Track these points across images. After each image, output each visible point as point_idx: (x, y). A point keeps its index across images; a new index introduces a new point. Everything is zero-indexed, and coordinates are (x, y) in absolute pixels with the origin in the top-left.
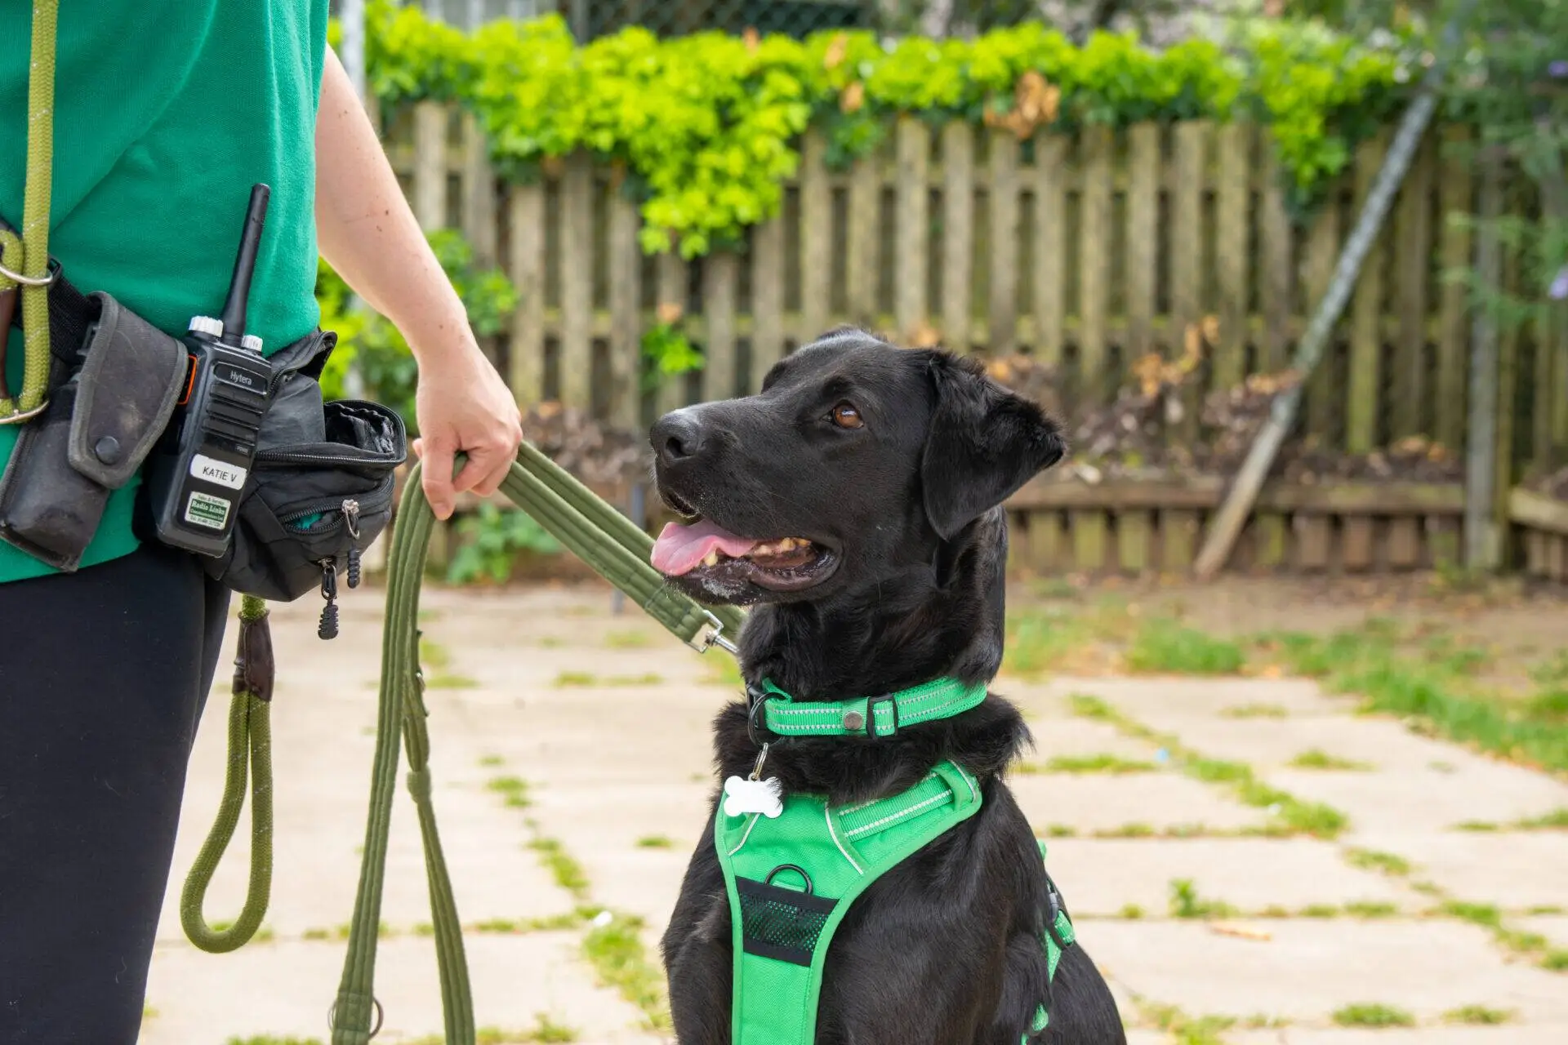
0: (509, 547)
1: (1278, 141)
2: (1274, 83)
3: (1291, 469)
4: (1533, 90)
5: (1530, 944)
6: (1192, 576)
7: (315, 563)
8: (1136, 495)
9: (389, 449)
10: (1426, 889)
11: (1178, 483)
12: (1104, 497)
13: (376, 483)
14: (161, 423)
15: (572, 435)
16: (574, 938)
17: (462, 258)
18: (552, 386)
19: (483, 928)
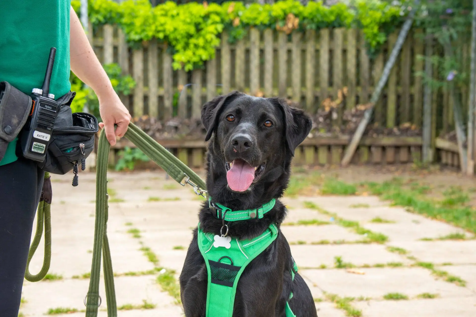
0: (134, 159)
1: (365, 34)
2: (363, 16)
3: (370, 132)
4: (442, 17)
5: (443, 274)
6: (341, 165)
7: (71, 163)
8: (324, 141)
9: (93, 128)
10: (411, 258)
11: (336, 137)
12: (314, 142)
13: (89, 138)
14: (24, 122)
15: (153, 125)
16: (154, 277)
17: (118, 72)
18: (146, 111)
19: (127, 274)
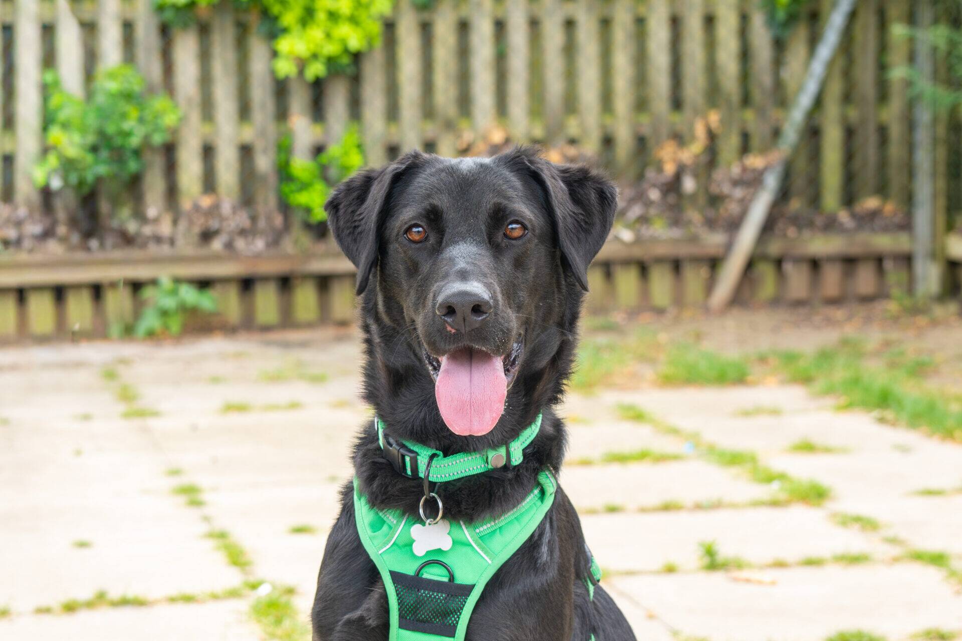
0: (182, 308)
3: (780, 225)
6: (706, 310)
8: (661, 250)
10: (893, 541)
11: (694, 239)
12: (638, 252)
15: (227, 219)
16: (243, 605)
17: (136, 86)
18: (209, 183)
19: (172, 600)
